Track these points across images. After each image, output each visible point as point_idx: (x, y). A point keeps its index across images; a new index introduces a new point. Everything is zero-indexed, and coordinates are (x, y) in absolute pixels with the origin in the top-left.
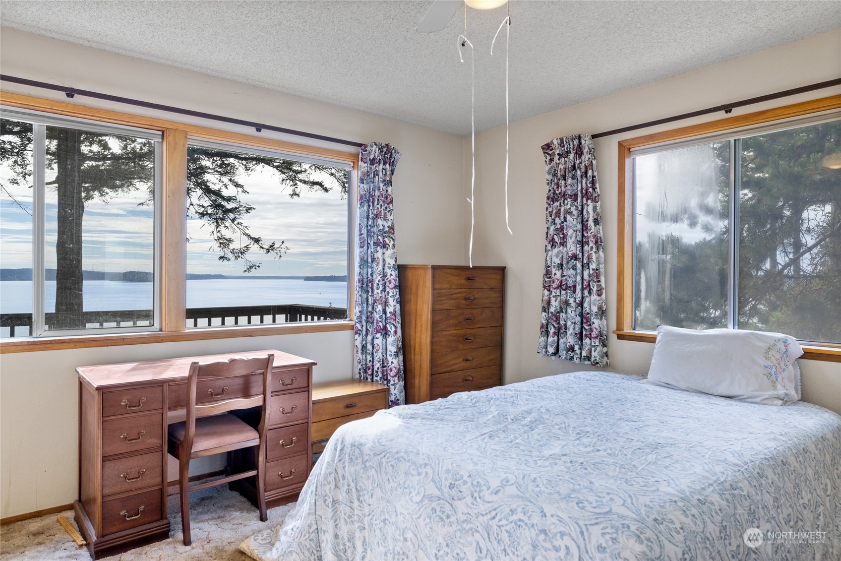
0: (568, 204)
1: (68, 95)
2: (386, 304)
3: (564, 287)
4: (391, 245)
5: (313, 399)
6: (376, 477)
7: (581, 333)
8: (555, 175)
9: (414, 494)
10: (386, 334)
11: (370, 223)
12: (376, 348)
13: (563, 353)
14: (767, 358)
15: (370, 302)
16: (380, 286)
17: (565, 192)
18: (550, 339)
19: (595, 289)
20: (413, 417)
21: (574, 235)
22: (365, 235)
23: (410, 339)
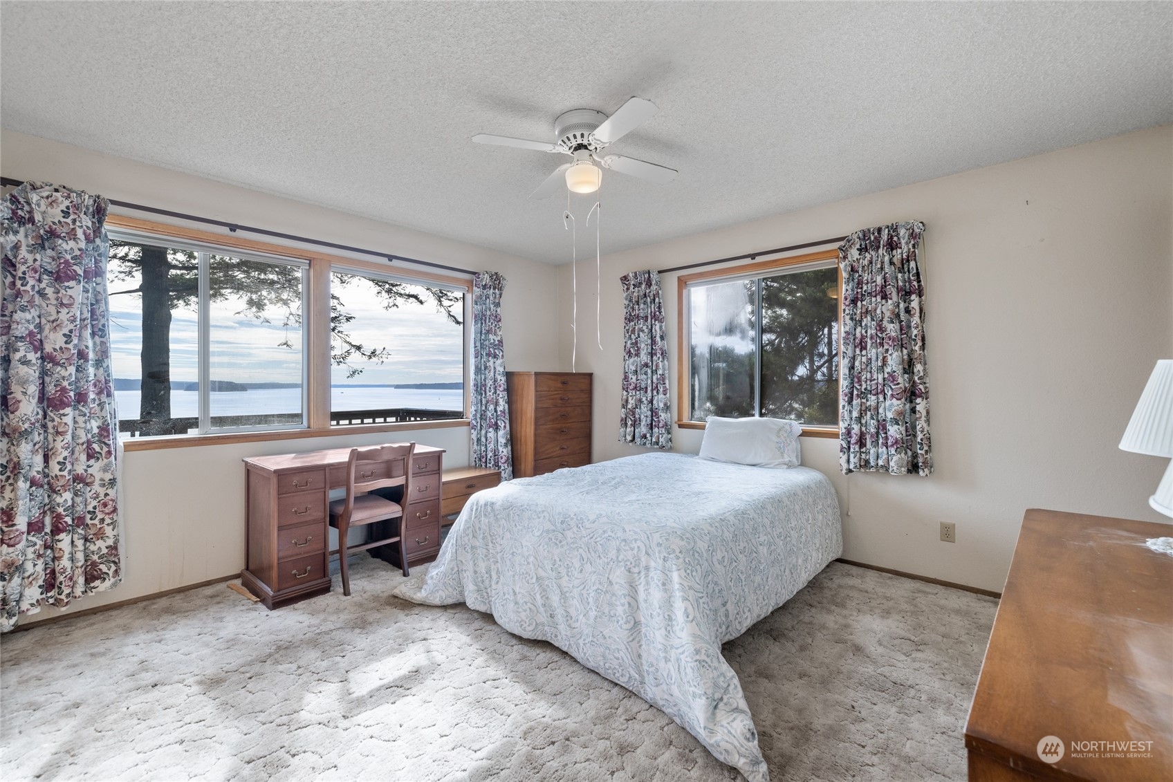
0: (641, 324)
1: (231, 230)
2: (497, 404)
3: (638, 389)
4: (500, 355)
5: (443, 481)
6: (505, 524)
7: (652, 424)
8: (631, 301)
9: (535, 531)
10: (497, 428)
11: (483, 338)
12: (489, 440)
13: (638, 440)
14: (779, 437)
15: (484, 402)
16: (492, 389)
17: (638, 315)
18: (628, 430)
19: (661, 390)
20: (529, 485)
21: (645, 348)
22: (479, 348)
23: (517, 433)
